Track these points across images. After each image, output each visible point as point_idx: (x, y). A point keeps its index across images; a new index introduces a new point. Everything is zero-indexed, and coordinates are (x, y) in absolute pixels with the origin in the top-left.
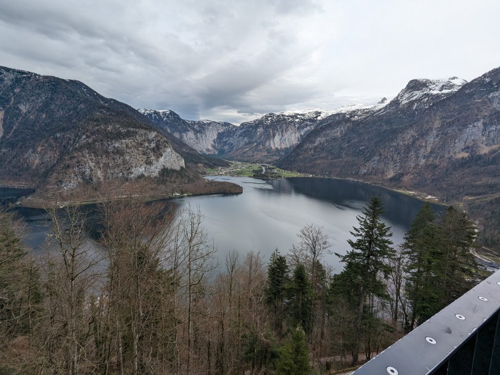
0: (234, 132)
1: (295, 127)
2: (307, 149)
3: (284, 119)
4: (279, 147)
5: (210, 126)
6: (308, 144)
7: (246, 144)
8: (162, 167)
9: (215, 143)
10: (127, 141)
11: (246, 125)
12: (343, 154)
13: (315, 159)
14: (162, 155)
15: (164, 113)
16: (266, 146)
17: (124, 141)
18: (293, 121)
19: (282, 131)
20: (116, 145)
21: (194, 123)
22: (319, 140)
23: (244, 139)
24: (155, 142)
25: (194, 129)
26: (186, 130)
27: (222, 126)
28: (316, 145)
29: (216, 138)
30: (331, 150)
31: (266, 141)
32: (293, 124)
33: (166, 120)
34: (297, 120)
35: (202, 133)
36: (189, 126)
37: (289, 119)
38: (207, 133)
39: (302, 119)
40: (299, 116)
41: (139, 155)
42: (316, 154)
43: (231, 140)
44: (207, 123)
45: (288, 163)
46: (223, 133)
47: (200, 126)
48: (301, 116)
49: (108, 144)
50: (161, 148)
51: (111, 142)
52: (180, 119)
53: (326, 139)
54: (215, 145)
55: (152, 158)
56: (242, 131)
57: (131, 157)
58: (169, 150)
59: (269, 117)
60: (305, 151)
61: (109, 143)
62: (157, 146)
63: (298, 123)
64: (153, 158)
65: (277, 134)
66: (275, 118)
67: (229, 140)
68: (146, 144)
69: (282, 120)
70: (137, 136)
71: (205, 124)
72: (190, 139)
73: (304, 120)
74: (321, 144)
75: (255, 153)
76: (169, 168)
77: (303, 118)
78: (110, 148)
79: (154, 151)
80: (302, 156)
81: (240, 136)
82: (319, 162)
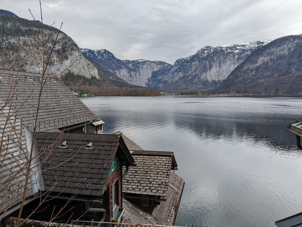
0: (169, 70)
1: (235, 58)
2: (248, 70)
3: (222, 50)
4: (217, 80)
5: (144, 64)
6: (249, 65)
7: (180, 79)
8: (67, 71)
9: (149, 81)
10: (26, 38)
11: (181, 61)
12: (293, 69)
13: (258, 79)
14: (67, 58)
15: (99, 52)
16: (202, 78)
17: (23, 38)
18: (232, 53)
19: (220, 63)
20: (12, 41)
21: (128, 62)
22: (261, 60)
23: (178, 74)
24: (61, 44)
25: (128, 68)
26: (119, 68)
27: (157, 65)
28: (258, 65)
29: (150, 76)
30: (277, 67)
31: (202, 73)
32: (231, 55)
33: (100, 59)
34: (236, 51)
35: (136, 71)
36: (124, 65)
37: (227, 50)
38: (142, 71)
39: (242, 50)
40: (238, 47)
41: (39, 54)
42: (258, 74)
43: (166, 78)
44: (142, 62)
45: (225, 87)
46: (158, 71)
47: (134, 65)
48: (241, 47)
49: (2, 39)
50: (67, 51)
51: (6, 37)
52: (114, 58)
53: (271, 59)
54: (149, 84)
55: (53, 59)
56: (176, 67)
57: (27, 54)
58: (77, 54)
59: (206, 50)
60: (245, 72)
61: (4, 38)
62: (62, 49)
63: (238, 54)
64: (55, 58)
65: (214, 66)
66: (212, 50)
67: (164, 78)
68: (50, 45)
69: (219, 52)
70: (40, 36)
71: (139, 63)
72: (124, 76)
73: (244, 50)
74: (264, 63)
75: (190, 86)
76: (76, 74)
77: (243, 48)
78: (4, 44)
79: (58, 54)
80: (241, 78)
81: (174, 72)
82: (262, 81)
